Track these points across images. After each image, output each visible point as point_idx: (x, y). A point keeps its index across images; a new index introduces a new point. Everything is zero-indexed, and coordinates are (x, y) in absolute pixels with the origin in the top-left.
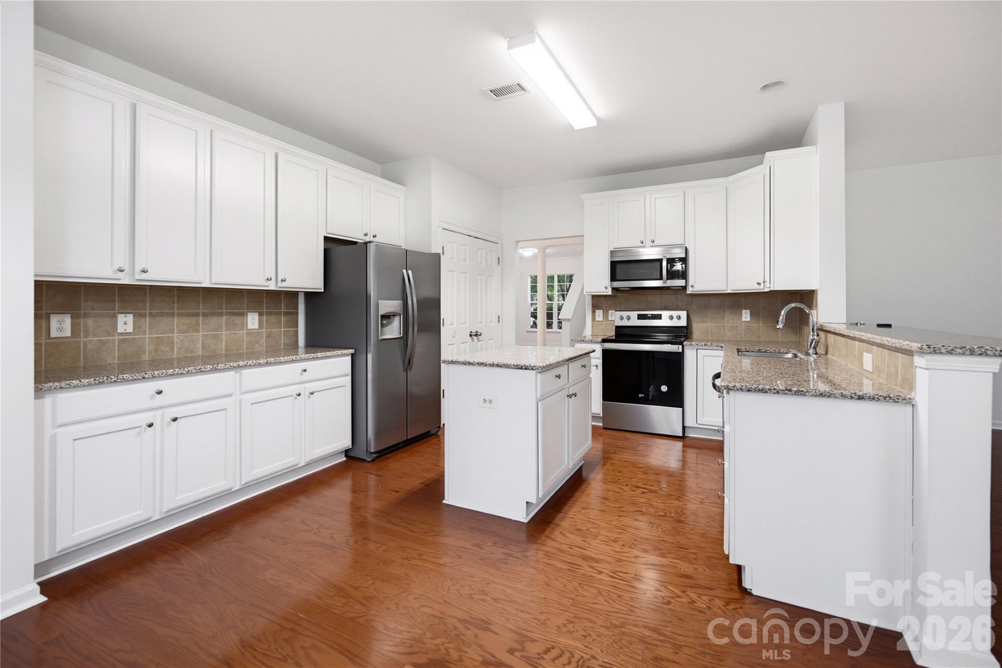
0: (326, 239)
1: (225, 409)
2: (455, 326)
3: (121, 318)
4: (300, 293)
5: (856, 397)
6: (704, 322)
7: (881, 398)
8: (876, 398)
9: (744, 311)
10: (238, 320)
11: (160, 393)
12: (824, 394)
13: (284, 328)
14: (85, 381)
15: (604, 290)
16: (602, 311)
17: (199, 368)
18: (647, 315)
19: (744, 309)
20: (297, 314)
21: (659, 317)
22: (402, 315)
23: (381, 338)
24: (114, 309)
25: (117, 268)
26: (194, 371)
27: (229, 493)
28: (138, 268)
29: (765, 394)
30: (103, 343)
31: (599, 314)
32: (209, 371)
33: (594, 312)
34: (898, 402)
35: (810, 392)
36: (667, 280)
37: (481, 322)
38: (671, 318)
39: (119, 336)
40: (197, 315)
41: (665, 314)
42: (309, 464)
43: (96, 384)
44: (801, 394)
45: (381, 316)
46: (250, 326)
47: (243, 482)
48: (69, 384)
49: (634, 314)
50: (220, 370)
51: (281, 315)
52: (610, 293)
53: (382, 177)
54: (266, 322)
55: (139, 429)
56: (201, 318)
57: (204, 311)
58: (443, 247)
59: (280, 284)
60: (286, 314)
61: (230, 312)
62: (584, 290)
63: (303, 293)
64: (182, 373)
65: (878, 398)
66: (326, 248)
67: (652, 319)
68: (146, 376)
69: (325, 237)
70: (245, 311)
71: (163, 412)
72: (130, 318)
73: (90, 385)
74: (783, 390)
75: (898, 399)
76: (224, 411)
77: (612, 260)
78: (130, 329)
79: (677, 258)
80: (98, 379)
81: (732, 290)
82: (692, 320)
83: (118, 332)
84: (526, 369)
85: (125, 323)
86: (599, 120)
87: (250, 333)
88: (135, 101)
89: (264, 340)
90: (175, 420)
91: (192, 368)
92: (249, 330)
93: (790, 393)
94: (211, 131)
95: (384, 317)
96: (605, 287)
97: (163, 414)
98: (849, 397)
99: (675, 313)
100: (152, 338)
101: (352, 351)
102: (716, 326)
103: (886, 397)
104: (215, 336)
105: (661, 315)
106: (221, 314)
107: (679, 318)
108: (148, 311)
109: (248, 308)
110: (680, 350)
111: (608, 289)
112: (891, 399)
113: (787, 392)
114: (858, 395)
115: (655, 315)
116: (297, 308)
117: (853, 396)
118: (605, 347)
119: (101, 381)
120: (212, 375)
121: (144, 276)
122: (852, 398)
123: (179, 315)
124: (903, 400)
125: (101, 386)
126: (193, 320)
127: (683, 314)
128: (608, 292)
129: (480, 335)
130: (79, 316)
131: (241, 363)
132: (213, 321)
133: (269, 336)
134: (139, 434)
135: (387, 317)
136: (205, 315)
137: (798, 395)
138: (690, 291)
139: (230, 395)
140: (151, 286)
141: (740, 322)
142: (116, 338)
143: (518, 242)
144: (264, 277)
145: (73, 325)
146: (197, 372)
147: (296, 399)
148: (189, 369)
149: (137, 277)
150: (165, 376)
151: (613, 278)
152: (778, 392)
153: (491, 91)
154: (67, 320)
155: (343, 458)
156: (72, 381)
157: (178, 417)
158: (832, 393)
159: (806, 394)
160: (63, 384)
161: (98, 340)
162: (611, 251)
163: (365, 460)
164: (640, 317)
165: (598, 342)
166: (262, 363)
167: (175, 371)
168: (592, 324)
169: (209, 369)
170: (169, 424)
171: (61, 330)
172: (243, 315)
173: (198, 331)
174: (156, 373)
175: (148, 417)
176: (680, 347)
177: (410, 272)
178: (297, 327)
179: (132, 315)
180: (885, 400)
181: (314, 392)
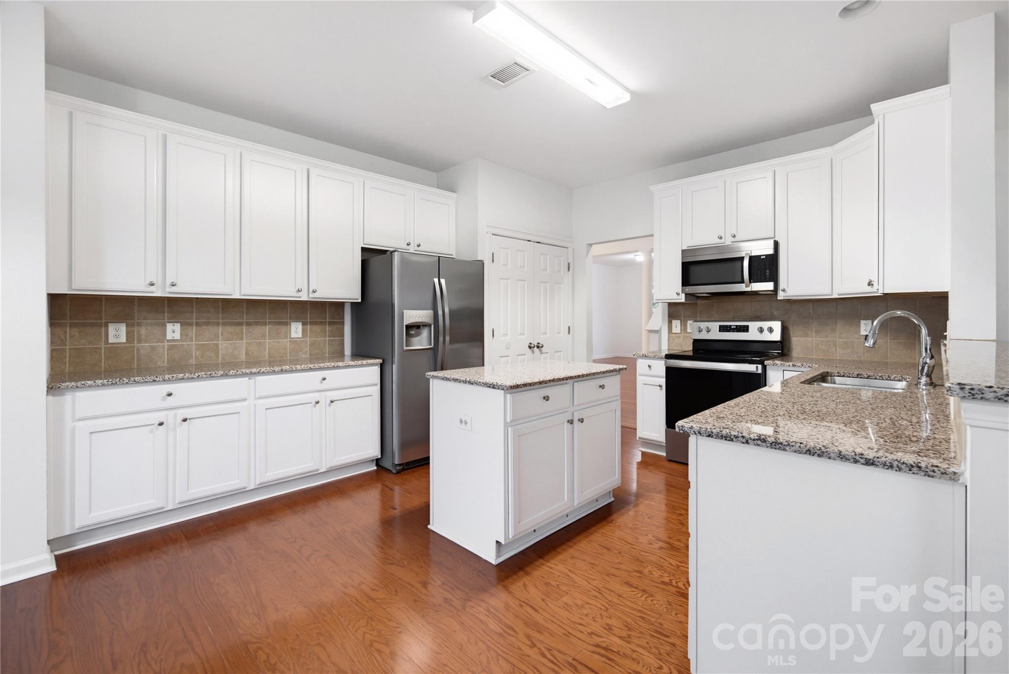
0: (364, 250)
1: (238, 413)
2: (508, 337)
3: (170, 327)
4: (346, 304)
5: (862, 461)
6: (806, 336)
7: (903, 467)
8: (895, 465)
9: (863, 322)
10: (283, 329)
11: (170, 395)
12: (812, 450)
13: (329, 337)
14: (99, 382)
15: (676, 296)
16: (679, 321)
17: (210, 373)
18: (731, 326)
19: (864, 319)
20: (343, 323)
21: (745, 329)
22: (432, 326)
23: (405, 348)
24: (164, 319)
25: (148, 282)
26: (205, 376)
27: (242, 492)
28: (168, 282)
29: (731, 442)
30: (153, 348)
31: (676, 324)
32: (220, 376)
33: (670, 323)
34: (932, 477)
35: (792, 446)
36: (750, 282)
37: (545, 333)
38: (761, 330)
39: (168, 342)
40: (241, 324)
41: (753, 326)
42: (330, 471)
43: (109, 385)
44: (780, 449)
45: (406, 326)
46: (293, 335)
47: (258, 483)
48: (84, 384)
49: (715, 326)
50: (232, 375)
51: (326, 324)
52: (683, 300)
53: (438, 187)
54: (311, 331)
55: (152, 427)
56: (244, 327)
57: (248, 321)
58: (493, 254)
59: (311, 295)
60: (330, 323)
61: (273, 322)
62: (654, 297)
63: (349, 303)
64: (193, 378)
65: (898, 467)
66: (364, 258)
67: (737, 332)
68: (157, 379)
69: (362, 248)
70: (288, 321)
71: (176, 413)
72: (177, 327)
73: (103, 385)
74: (754, 440)
75: (934, 471)
76: (237, 415)
77: (684, 261)
78: (177, 336)
79: (763, 255)
80: (111, 380)
81: (839, 295)
82: (791, 332)
83: (167, 339)
84: (493, 388)
85: (173, 331)
86: (632, 93)
87: (294, 341)
88: (165, 133)
89: (308, 348)
90: (185, 420)
91: (202, 373)
92: (292, 338)
93: (764, 444)
94: (241, 153)
95: (409, 327)
96: (677, 294)
97: (175, 415)
98: (852, 460)
99: (766, 325)
100: (198, 344)
101: (380, 361)
102: (822, 341)
103: (912, 466)
104: (259, 344)
105: (748, 326)
106: (265, 324)
107: (771, 330)
108: (194, 321)
109: (291, 318)
110: (760, 371)
111: (680, 296)
112: (920, 470)
113: (759, 442)
114: (866, 458)
115: (740, 326)
116: (343, 318)
117: (857, 458)
118: (668, 364)
119: (114, 382)
120: (221, 380)
121: (174, 289)
122: (856, 461)
123: (224, 324)
124: (942, 474)
125: (113, 387)
126: (237, 329)
127: (777, 326)
128: (681, 299)
129: (542, 347)
130: (133, 325)
131: (254, 370)
132: (258, 330)
133: (312, 344)
134: (152, 431)
135: (413, 328)
136: (249, 324)
137: (776, 449)
138: (781, 296)
139: (245, 400)
140: (197, 298)
141: (857, 336)
142: (166, 344)
143: (591, 245)
144: (295, 289)
145: (127, 333)
146: (207, 377)
147: (315, 406)
148: (200, 374)
149: (168, 290)
150: (175, 380)
151: (686, 282)
152: (747, 442)
153: (492, 76)
154: (123, 328)
155: (373, 467)
156: (87, 382)
157: (188, 418)
158: (825, 450)
159: (787, 448)
160: (79, 384)
161: (150, 346)
162: (683, 251)
163: (391, 470)
164: (723, 329)
165: (662, 358)
166: (276, 371)
167: (185, 375)
168: (669, 336)
169: (219, 375)
170: (181, 425)
171: (117, 337)
172: (287, 324)
173: (242, 339)
174: (167, 377)
175: (160, 416)
176: (760, 366)
177: (443, 281)
178: (343, 336)
179: (179, 324)
180: (910, 470)
181: (334, 401)
